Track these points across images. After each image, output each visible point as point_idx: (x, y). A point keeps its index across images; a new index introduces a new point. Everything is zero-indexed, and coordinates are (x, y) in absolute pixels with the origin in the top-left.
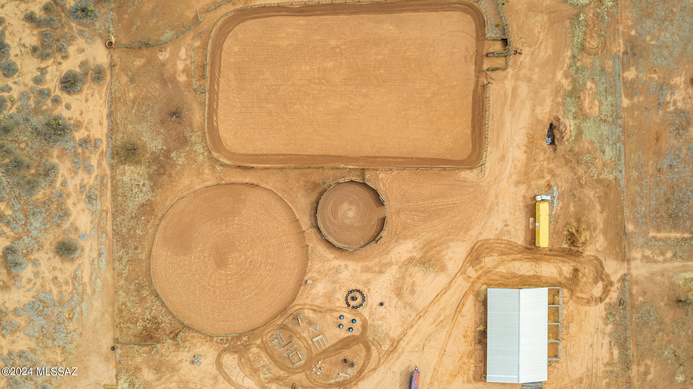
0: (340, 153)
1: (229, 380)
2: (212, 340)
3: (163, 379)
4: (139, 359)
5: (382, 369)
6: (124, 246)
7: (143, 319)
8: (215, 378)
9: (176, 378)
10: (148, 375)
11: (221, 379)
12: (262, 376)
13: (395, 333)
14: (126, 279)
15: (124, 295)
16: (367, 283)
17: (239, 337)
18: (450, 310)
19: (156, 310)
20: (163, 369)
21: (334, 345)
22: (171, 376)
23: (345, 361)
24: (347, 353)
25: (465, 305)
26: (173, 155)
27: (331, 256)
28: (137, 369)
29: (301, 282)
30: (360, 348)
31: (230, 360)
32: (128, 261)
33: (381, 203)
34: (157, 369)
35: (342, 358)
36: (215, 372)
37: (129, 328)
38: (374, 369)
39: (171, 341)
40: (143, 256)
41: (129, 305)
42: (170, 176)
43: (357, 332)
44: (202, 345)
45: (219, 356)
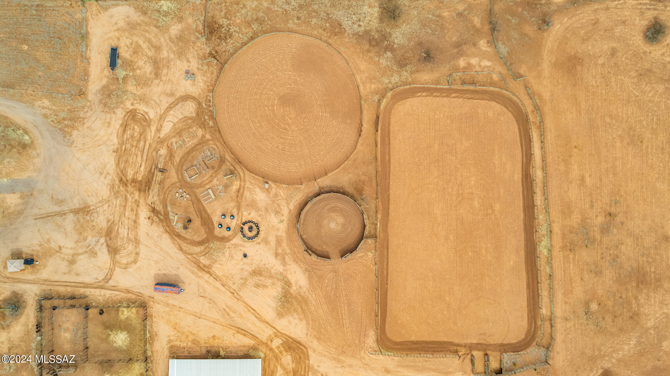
0: (392, 214)
1: (170, 108)
2: (209, 91)
3: (171, 44)
4: (190, 21)
5: (182, 256)
6: (301, 6)
7: (229, 24)
8: (172, 95)
9: (172, 56)
10: (175, 29)
11: (171, 100)
12: (174, 140)
13: (217, 269)
14: (268, 8)
15: (253, 6)
16: (266, 241)
17: (212, 117)
18: (239, 322)
19: (239, 37)
20: (180, 44)
21: (205, 210)
22: (174, 52)
23: (190, 221)
24: (197, 222)
25: (245, 337)
26: (389, 54)
27: (292, 207)
28: (181, 19)
29: (266, 178)
30: (202, 235)
31: (190, 108)
32: (286, 10)
33: (343, 254)
34: (180, 38)
35: (192, 217)
36: (178, 94)
37: (221, 11)
38: (181, 249)
39: (208, 50)
40: (291, 25)
41: (244, 11)
42: (368, 51)
43: (218, 232)
44: (205, 82)
45: (194, 98)
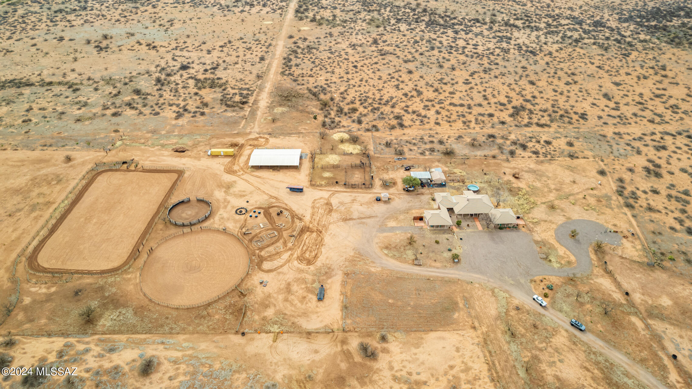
1: (281, 266)
2: (251, 274)
3: (275, 303)
4: (256, 317)
5: (286, 202)
6: (162, 326)
7: (224, 314)
8: (279, 273)
9: (275, 295)
11: (279, 270)
12: (282, 250)
13: (266, 197)
14: (190, 325)
15: (201, 327)
16: (233, 207)
17: (251, 261)
18: (259, 180)
19: (221, 305)
20: (267, 302)
21: (268, 219)
22: (274, 297)
23: (278, 214)
24: (274, 214)
25: (257, 175)
26: (107, 294)
27: (212, 220)
28: (264, 319)
29: (225, 231)
30: (271, 210)
31: (267, 265)
32: (175, 323)
33: (189, 201)
34: (267, 306)
35: (277, 216)
36: (275, 273)
37: (229, 324)
38: (286, 205)
39: (246, 298)
40: (175, 313)
41: (210, 323)
42: (122, 296)
43: (262, 211)
44: (253, 280)
45: (263, 271)
